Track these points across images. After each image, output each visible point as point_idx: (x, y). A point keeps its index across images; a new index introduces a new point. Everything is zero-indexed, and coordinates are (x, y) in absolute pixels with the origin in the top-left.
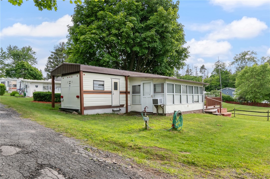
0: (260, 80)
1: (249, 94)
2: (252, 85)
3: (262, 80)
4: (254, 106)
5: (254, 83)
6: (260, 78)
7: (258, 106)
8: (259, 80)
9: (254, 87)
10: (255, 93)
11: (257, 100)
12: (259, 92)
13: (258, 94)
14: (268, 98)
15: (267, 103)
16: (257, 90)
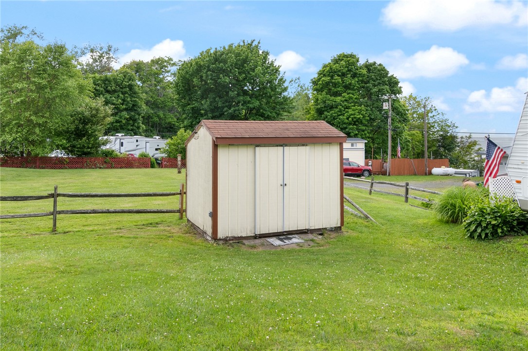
0: (44, 87)
1: (12, 128)
2: (19, 100)
3: (48, 90)
4: (26, 167)
5: (27, 96)
6: (44, 82)
7: (35, 167)
8: (40, 88)
9: (26, 110)
10: (29, 126)
11: (34, 148)
12: (39, 125)
13: (37, 130)
14: (65, 142)
15: (60, 156)
16: (33, 118)
